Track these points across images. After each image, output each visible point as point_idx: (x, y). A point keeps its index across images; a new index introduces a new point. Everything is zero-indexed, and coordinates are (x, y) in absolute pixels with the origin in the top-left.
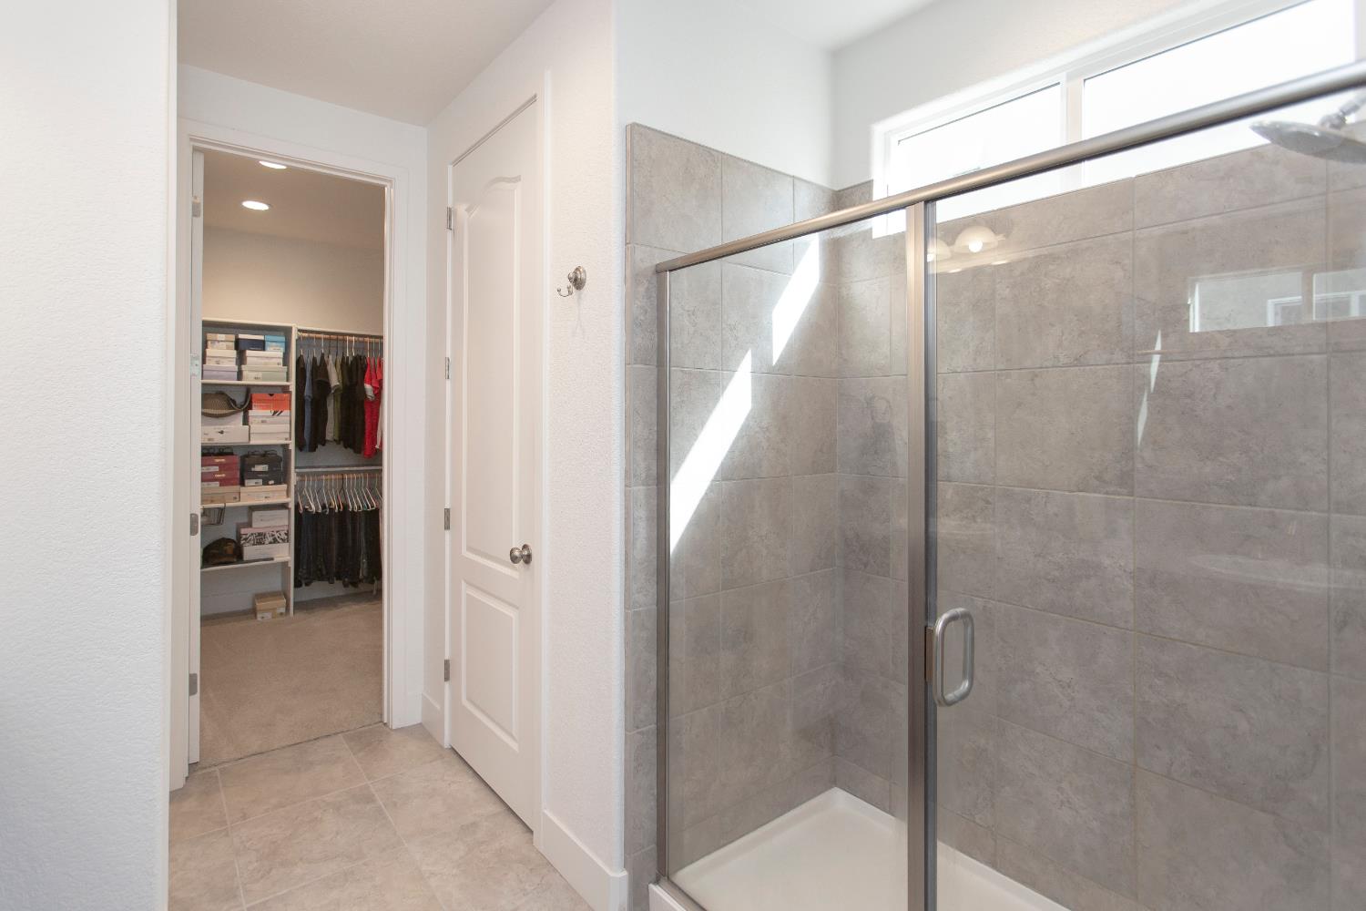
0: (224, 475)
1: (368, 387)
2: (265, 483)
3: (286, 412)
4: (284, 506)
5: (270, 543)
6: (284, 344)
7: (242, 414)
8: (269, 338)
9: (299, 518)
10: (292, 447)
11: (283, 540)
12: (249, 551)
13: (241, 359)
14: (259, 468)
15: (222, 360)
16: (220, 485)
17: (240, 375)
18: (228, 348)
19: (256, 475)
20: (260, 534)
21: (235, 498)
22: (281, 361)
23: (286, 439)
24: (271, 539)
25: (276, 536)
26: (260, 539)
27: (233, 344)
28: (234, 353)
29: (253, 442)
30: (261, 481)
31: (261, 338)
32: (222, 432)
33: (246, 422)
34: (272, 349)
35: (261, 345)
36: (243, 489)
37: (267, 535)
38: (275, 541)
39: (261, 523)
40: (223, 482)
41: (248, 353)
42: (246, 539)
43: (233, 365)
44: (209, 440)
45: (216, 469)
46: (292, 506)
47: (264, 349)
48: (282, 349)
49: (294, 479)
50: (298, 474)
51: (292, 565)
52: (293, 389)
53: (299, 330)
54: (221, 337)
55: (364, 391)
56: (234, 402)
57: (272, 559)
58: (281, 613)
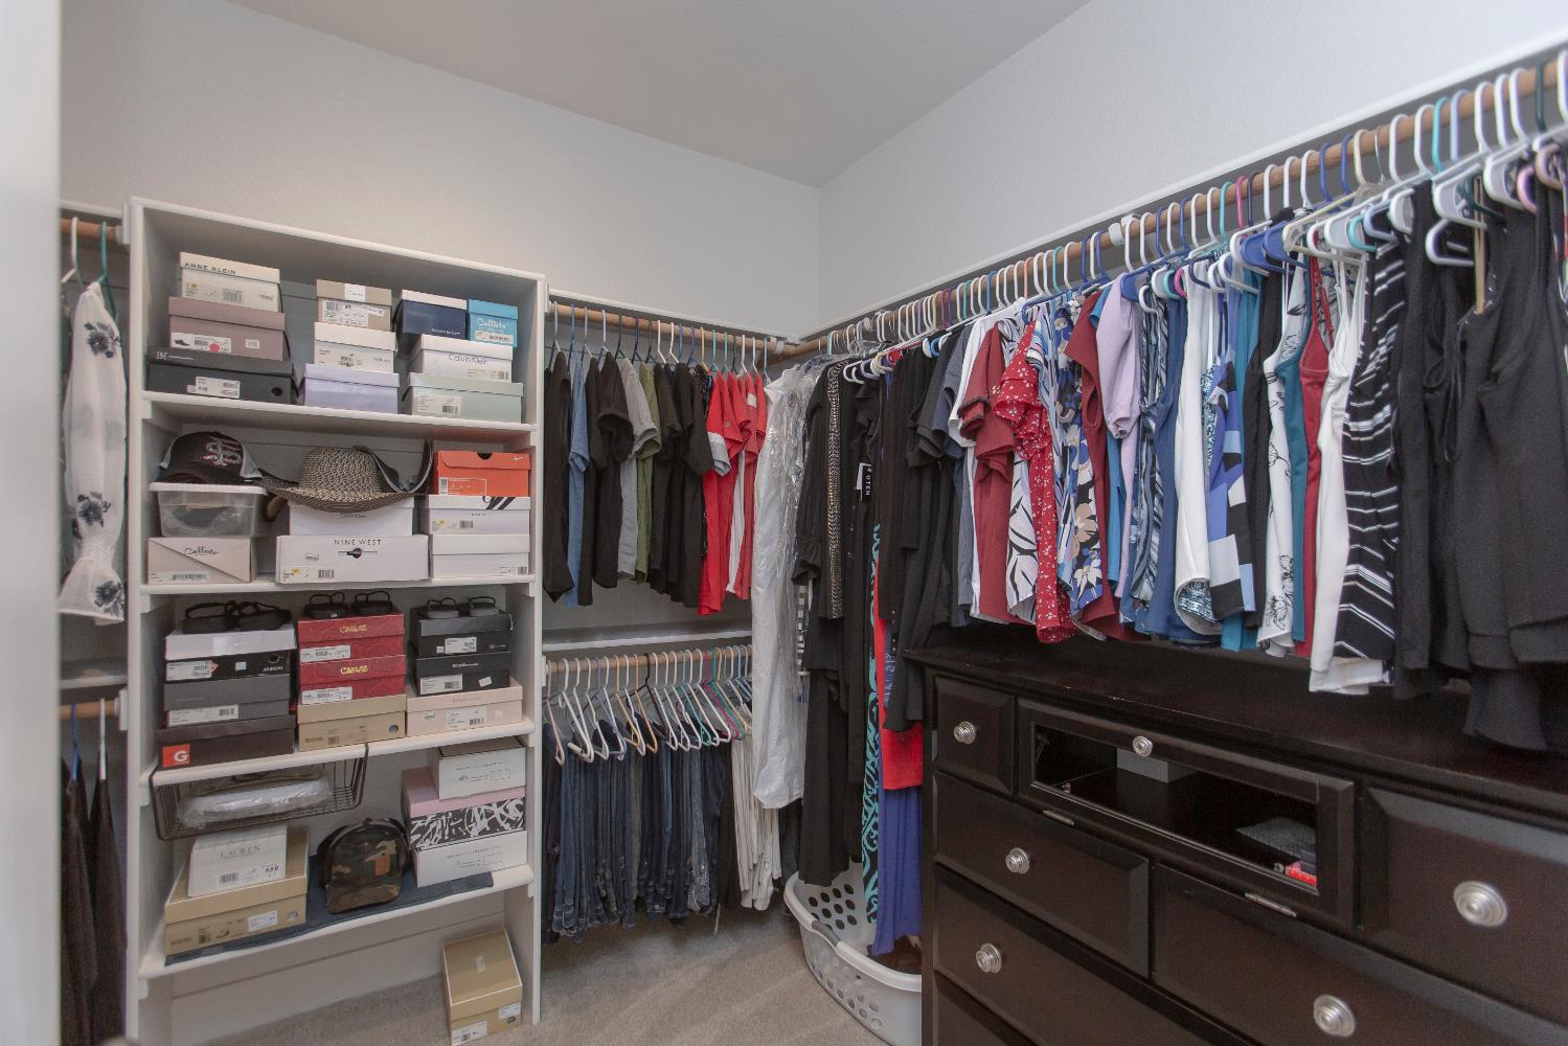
0: (364, 669)
1: (716, 439)
2: (471, 684)
3: (520, 502)
4: (519, 741)
5: (483, 832)
6: (514, 325)
7: (411, 503)
8: (476, 306)
9: (552, 774)
10: (536, 591)
11: (513, 823)
12: (434, 862)
13: (408, 354)
14: (455, 646)
15: (358, 355)
16: (356, 696)
17: (405, 399)
18: (374, 323)
19: (446, 665)
20: (458, 814)
21: (395, 728)
22: (507, 367)
23: (522, 571)
24: (484, 824)
25: (498, 812)
26: (458, 825)
27: (385, 315)
28: (389, 340)
29: (439, 580)
30: (458, 679)
31: (460, 304)
32: (356, 554)
33: (420, 525)
34: (486, 335)
35: (459, 325)
36: (414, 703)
37: (475, 813)
38: (494, 827)
39: (458, 785)
40: (364, 687)
41: (428, 340)
42: (422, 830)
43: (385, 371)
44: (321, 574)
45: (343, 652)
46: (536, 742)
47: (466, 336)
48: (512, 339)
49: (540, 670)
50: (551, 657)
51: (535, 892)
52: (537, 440)
53: (553, 298)
54: (354, 291)
55: (706, 446)
56: (394, 475)
57: (485, 880)
58: (512, 1019)
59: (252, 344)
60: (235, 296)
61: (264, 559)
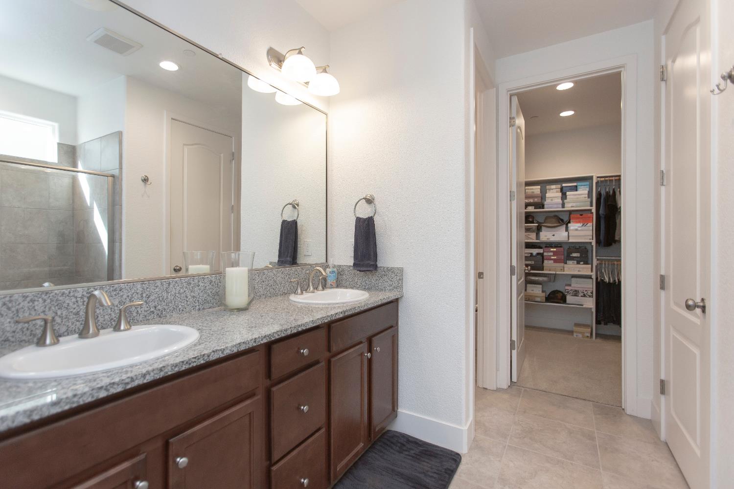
0: (555, 257)
2: (578, 263)
3: (590, 224)
4: (590, 277)
5: (582, 296)
6: (588, 186)
7: (565, 226)
8: (579, 184)
9: (597, 283)
10: (594, 244)
11: (590, 296)
12: (569, 298)
13: (564, 196)
14: (574, 255)
15: (554, 199)
16: (554, 262)
17: (563, 205)
18: (557, 192)
19: (573, 259)
20: (576, 291)
21: (561, 270)
22: (587, 196)
23: (590, 239)
24: (582, 294)
25: (585, 293)
26: (576, 293)
27: (559, 190)
28: (560, 194)
29: (571, 240)
30: (575, 262)
31: (575, 184)
32: (554, 235)
33: (567, 230)
34: (581, 190)
35: (575, 189)
36: (565, 265)
37: (580, 291)
38: (584, 296)
39: (576, 284)
40: (555, 261)
41: (568, 193)
42: (568, 292)
43: (560, 201)
44: (548, 239)
45: (552, 254)
46: (594, 277)
47: (577, 190)
48: (588, 189)
49: (595, 262)
50: (598, 260)
51: (594, 310)
52: (594, 210)
53: (598, 177)
54: (553, 187)
56: (562, 220)
57: (582, 305)
58: (588, 337)
59: (536, 200)
60: (533, 192)
61: (538, 237)
